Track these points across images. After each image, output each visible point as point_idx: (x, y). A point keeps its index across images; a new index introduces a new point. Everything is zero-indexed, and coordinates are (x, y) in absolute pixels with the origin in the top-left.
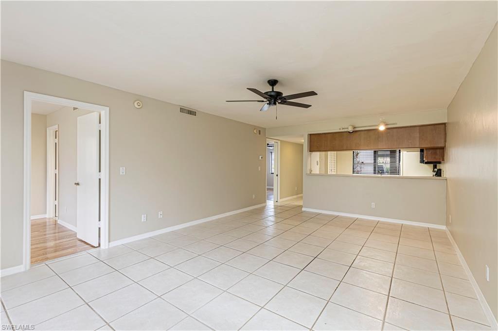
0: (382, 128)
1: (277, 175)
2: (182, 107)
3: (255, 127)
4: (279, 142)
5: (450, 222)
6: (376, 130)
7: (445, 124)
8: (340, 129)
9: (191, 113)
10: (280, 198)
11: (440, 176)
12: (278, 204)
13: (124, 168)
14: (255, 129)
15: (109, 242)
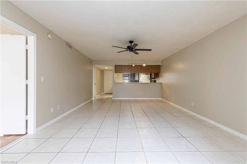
0: (144, 65)
1: (95, 84)
2: (67, 43)
3: (90, 59)
4: (96, 68)
5: (165, 96)
6: (142, 66)
7: (160, 65)
8: (128, 64)
9: (70, 46)
10: (97, 95)
11: (155, 82)
12: (96, 98)
13: (43, 77)
14: (89, 60)
15: (37, 128)
